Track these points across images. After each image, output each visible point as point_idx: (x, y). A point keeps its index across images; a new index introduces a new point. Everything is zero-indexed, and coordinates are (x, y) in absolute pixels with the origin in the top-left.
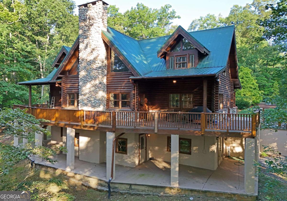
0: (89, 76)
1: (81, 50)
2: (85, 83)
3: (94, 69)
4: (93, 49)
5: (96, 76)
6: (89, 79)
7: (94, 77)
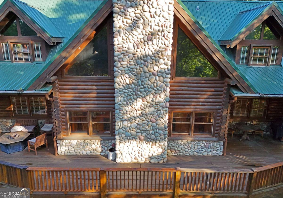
0: (142, 87)
1: (119, 32)
2: (131, 99)
3: (154, 74)
4: (152, 34)
5: (158, 87)
6: (141, 92)
7: (155, 88)
